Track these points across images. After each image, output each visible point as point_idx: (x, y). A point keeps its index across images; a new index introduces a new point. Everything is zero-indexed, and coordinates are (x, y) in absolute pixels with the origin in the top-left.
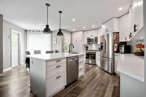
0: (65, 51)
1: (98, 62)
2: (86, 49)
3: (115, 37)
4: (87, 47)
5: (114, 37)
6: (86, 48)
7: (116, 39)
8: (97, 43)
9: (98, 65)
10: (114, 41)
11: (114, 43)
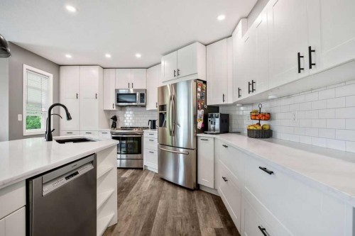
0: (27, 132)
1: (150, 161)
2: (111, 124)
3: (199, 92)
4: (115, 118)
5: (197, 91)
6: (112, 121)
7: (201, 97)
8: (144, 106)
9: (149, 169)
10: (197, 101)
11: (197, 108)
